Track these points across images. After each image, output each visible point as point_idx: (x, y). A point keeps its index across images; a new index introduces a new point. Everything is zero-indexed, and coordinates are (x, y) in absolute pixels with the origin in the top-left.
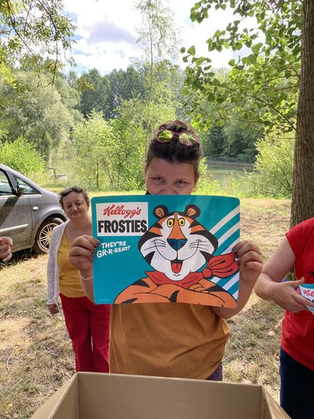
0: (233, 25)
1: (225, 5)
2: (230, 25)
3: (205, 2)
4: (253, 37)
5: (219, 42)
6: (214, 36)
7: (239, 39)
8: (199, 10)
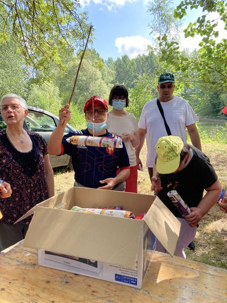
0: (201, 18)
1: (197, 6)
2: (199, 18)
3: (183, 5)
4: (214, 26)
5: (192, 31)
6: (188, 27)
7: (204, 28)
8: (180, 10)
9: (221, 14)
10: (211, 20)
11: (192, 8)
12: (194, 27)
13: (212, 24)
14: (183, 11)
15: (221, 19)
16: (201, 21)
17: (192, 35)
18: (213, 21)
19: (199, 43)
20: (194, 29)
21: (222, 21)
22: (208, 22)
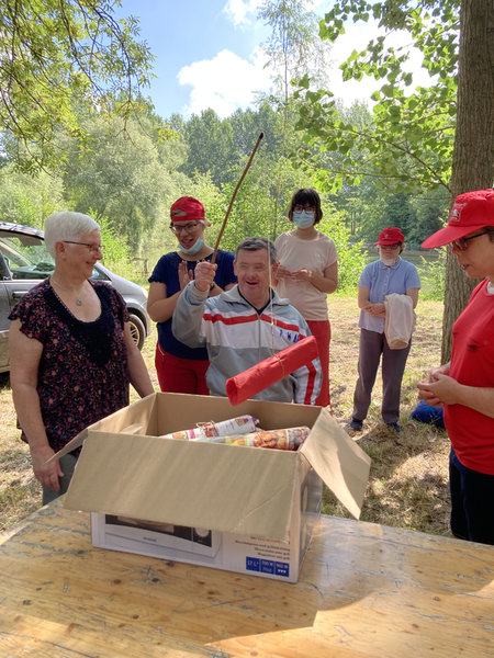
0: (376, 43)
1: (367, 15)
2: (372, 42)
3: (339, 12)
4: (401, 59)
5: (357, 67)
6: (349, 60)
7: (383, 63)
8: (332, 23)
9: (414, 35)
10: (395, 49)
11: (356, 19)
12: (361, 60)
13: (398, 55)
14: (339, 24)
15: (416, 45)
16: (375, 49)
17: (358, 77)
18: (400, 49)
19: (371, 94)
20: (362, 64)
21: (418, 49)
22: (390, 51)
